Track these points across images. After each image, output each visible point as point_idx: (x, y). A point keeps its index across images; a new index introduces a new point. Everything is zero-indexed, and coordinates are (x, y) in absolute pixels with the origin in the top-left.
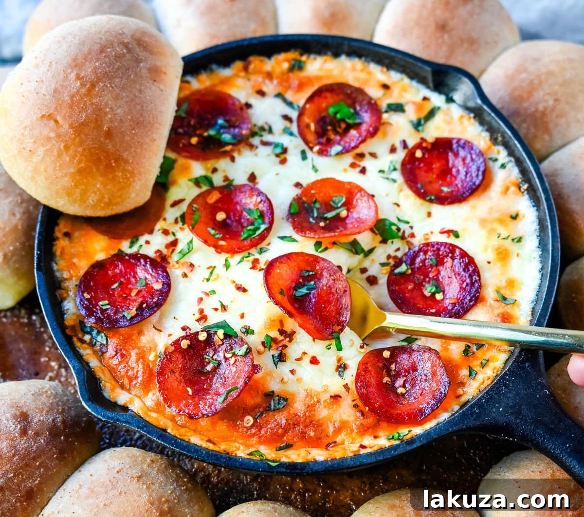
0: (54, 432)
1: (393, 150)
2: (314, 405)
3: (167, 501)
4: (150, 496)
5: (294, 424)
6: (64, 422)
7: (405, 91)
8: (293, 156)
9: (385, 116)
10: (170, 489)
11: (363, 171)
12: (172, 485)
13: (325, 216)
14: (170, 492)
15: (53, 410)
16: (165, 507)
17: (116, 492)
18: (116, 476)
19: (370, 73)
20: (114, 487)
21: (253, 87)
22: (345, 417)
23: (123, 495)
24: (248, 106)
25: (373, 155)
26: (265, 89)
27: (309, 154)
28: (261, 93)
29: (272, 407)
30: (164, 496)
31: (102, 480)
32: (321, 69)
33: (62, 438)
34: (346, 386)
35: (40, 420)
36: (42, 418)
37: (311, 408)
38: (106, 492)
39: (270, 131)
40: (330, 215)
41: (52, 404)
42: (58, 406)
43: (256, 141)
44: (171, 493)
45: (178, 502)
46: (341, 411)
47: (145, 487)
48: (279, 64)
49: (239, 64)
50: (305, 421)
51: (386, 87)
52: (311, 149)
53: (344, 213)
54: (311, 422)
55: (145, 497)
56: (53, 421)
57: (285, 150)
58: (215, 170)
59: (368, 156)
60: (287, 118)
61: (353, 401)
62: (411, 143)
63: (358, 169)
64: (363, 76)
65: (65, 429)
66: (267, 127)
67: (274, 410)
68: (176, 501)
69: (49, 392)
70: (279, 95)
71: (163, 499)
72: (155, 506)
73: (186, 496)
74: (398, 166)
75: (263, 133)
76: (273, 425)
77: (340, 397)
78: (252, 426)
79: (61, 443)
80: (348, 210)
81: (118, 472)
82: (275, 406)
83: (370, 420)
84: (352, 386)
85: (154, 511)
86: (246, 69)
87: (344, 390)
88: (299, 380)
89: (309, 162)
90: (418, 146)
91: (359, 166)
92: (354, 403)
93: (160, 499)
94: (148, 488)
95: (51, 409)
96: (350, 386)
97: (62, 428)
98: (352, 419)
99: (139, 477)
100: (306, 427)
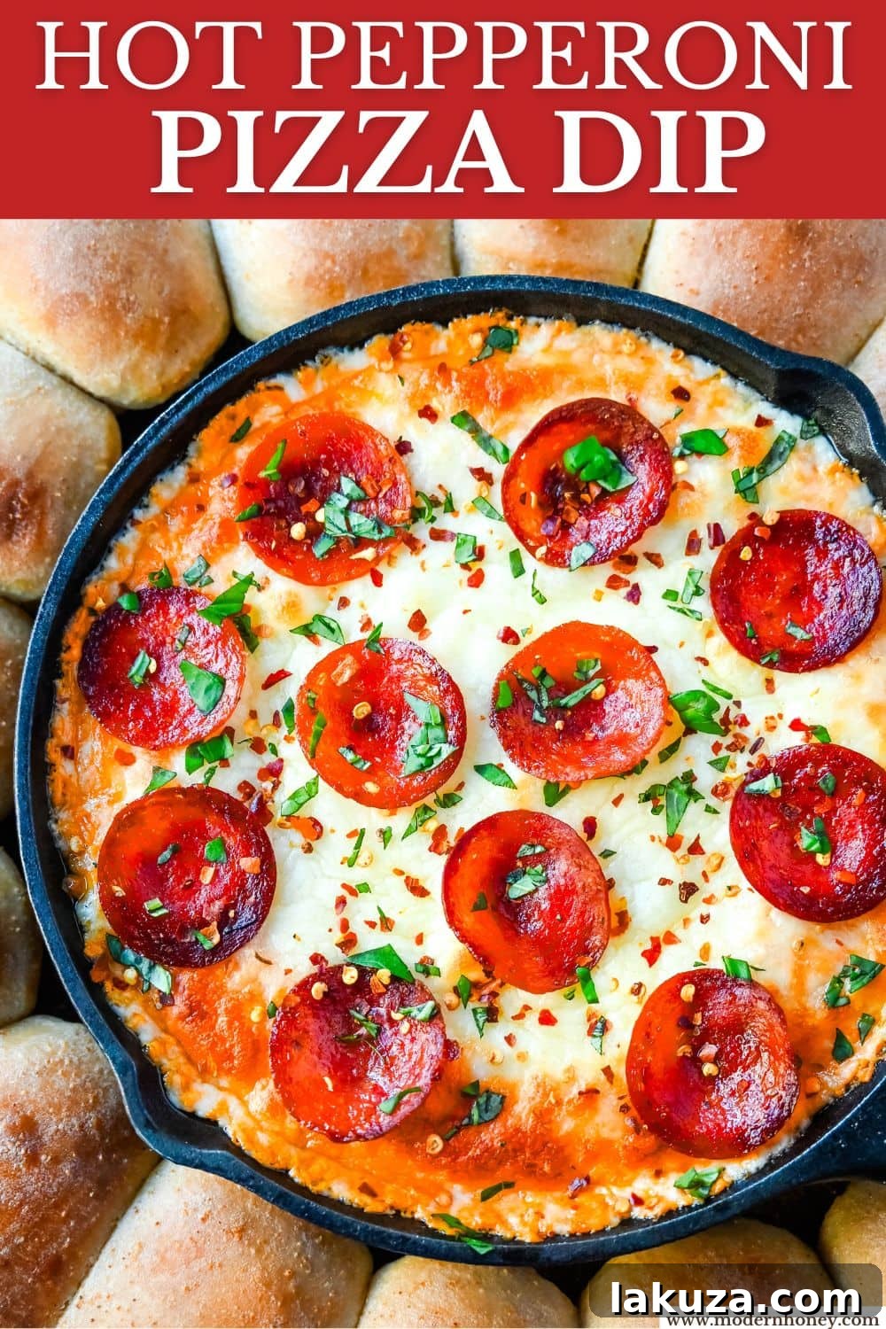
0: (85, 1148)
1: (693, 546)
2: (550, 1111)
3: (293, 1274)
4: (264, 1269)
5: (515, 1151)
6: (99, 1125)
7: (721, 404)
8: (496, 567)
9: (679, 467)
10: (295, 1249)
11: (635, 595)
12: (298, 1238)
13: (563, 702)
14: (296, 1254)
15: (77, 1103)
16: (291, 1286)
17: (203, 1263)
18: (202, 1227)
19: (648, 361)
20: (200, 1253)
21: (412, 399)
22: (605, 1133)
23: (216, 1272)
24: (403, 448)
25: (655, 560)
26: (435, 404)
27: (529, 562)
28: (429, 414)
29: (476, 1118)
30: (286, 1267)
31: (177, 1237)
32: (547, 350)
33: (101, 1157)
34: (607, 1071)
35: (58, 1130)
36: (61, 1126)
37: (543, 1115)
38: (188, 1263)
39: (450, 507)
40: (572, 700)
41: (74, 1090)
42: (86, 1091)
43: (421, 531)
44: (299, 1255)
45: (312, 1271)
46: (598, 1119)
47: (253, 1251)
48: (462, 337)
49: (379, 342)
50: (534, 1143)
51: (681, 394)
52: (532, 551)
53: (599, 691)
54: (545, 1144)
55: (255, 1271)
56: (82, 1126)
57: (480, 554)
58: (344, 602)
59: (643, 561)
60: (481, 475)
61: (621, 1098)
62: (731, 529)
63: (624, 591)
64: (633, 367)
65: (103, 1138)
66: (442, 498)
67: (479, 1124)
68: (308, 1272)
69: (67, 1062)
70: (464, 419)
71: (287, 1273)
72: (274, 1287)
73: (323, 1256)
74: (705, 584)
75: (435, 512)
76: (478, 1152)
77: (597, 1092)
78: (441, 1153)
79: (99, 1166)
80: (607, 685)
81: (204, 1220)
82: (480, 1117)
83: (650, 1141)
84: (620, 1071)
85: (273, 1298)
86: (395, 351)
87: (603, 1077)
88: (522, 1057)
89: (527, 578)
90: (746, 537)
91: (627, 583)
92: (622, 1102)
93: (280, 1271)
94: (259, 1251)
95: (74, 1102)
96: (614, 1070)
97: (98, 1139)
98: (617, 1135)
99: (242, 1231)
100: (535, 1154)
